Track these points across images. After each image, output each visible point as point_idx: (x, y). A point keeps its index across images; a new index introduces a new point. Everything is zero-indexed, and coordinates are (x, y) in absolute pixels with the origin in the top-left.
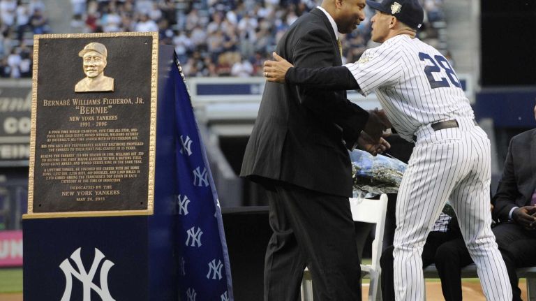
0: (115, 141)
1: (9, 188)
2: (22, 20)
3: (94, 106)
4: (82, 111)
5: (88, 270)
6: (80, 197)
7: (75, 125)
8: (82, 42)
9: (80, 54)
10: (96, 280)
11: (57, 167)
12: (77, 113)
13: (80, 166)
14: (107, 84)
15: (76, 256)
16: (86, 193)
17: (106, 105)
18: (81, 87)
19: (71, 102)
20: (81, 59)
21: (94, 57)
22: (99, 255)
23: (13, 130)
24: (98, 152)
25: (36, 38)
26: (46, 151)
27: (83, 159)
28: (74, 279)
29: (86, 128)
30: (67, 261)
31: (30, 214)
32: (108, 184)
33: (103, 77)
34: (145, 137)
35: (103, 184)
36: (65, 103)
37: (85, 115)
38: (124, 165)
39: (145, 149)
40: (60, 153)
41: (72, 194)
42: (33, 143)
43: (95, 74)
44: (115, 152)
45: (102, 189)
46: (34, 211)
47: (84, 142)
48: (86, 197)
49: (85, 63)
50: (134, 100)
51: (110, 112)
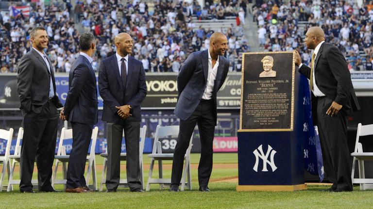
0: (276, 99)
1: (232, 118)
2: (238, 47)
3: (268, 83)
4: (263, 85)
5: (265, 154)
6: (262, 123)
7: (260, 92)
8: (263, 56)
9: (262, 61)
10: (269, 159)
11: (251, 110)
12: (260, 86)
13: (262, 109)
14: (273, 74)
15: (260, 148)
16: (264, 121)
17: (273, 83)
18: (262, 75)
19: (258, 82)
20: (262, 63)
21: (268, 63)
22: (270, 148)
23: (234, 94)
24: (269, 103)
25: (243, 55)
26: (247, 103)
27: (263, 106)
28: (260, 159)
29: (265, 93)
30: (256, 150)
31: (241, 130)
32: (274, 117)
33: (271, 71)
34: (289, 97)
35: (271, 117)
36: (255, 82)
37: (264, 87)
38: (280, 109)
39: (290, 102)
40: (253, 103)
41: (258, 121)
42: (242, 99)
43: (268, 70)
44: (276, 103)
45: (271, 120)
46: (242, 128)
47: (263, 99)
48: (264, 123)
49: (264, 65)
50: (285, 81)
51: (275, 86)
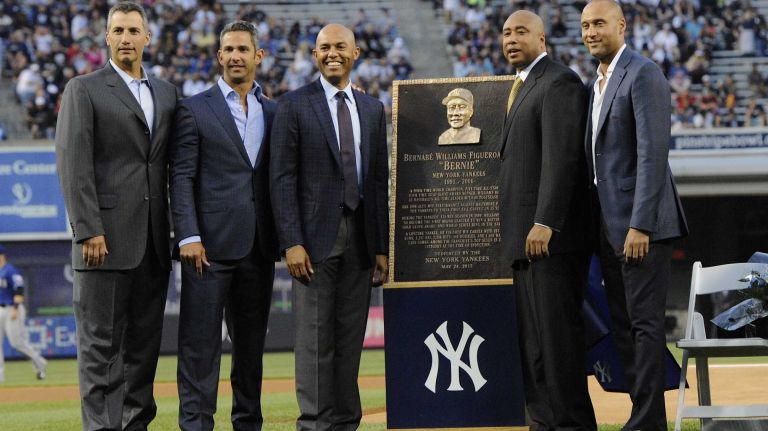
0: (483, 200)
3: (460, 160)
4: (447, 166)
5: (455, 347)
6: (446, 263)
7: (439, 183)
9: (444, 102)
10: (465, 358)
11: (420, 230)
12: (440, 169)
13: (445, 229)
14: (473, 135)
15: (442, 330)
16: (452, 259)
17: (473, 159)
19: (434, 156)
20: (445, 107)
21: (459, 105)
22: (467, 330)
24: (464, 212)
25: (395, 85)
26: (407, 213)
27: (448, 221)
28: (441, 356)
29: (451, 186)
30: (432, 335)
31: (392, 284)
32: (475, 249)
33: (469, 128)
35: (470, 248)
36: (428, 157)
37: (449, 171)
38: (493, 227)
40: (423, 214)
41: (436, 260)
42: (393, 203)
43: (460, 124)
44: (483, 212)
45: (469, 255)
46: (396, 279)
47: (449, 202)
48: (452, 264)
49: (449, 113)
51: (477, 167)
